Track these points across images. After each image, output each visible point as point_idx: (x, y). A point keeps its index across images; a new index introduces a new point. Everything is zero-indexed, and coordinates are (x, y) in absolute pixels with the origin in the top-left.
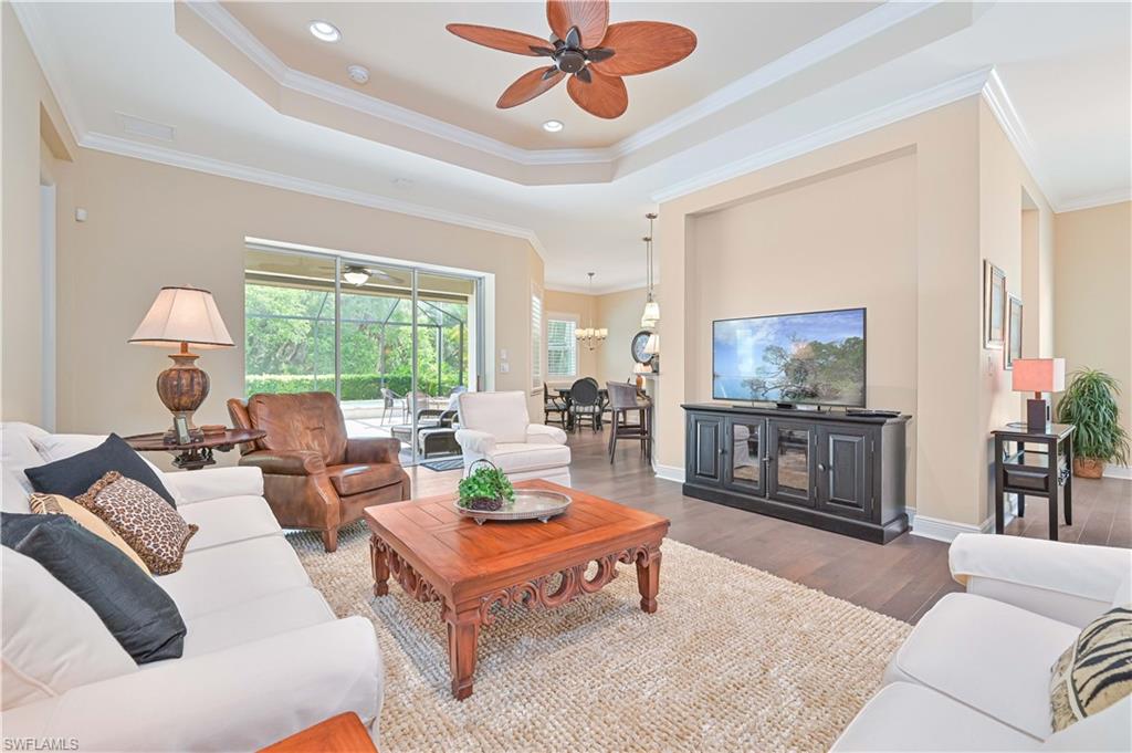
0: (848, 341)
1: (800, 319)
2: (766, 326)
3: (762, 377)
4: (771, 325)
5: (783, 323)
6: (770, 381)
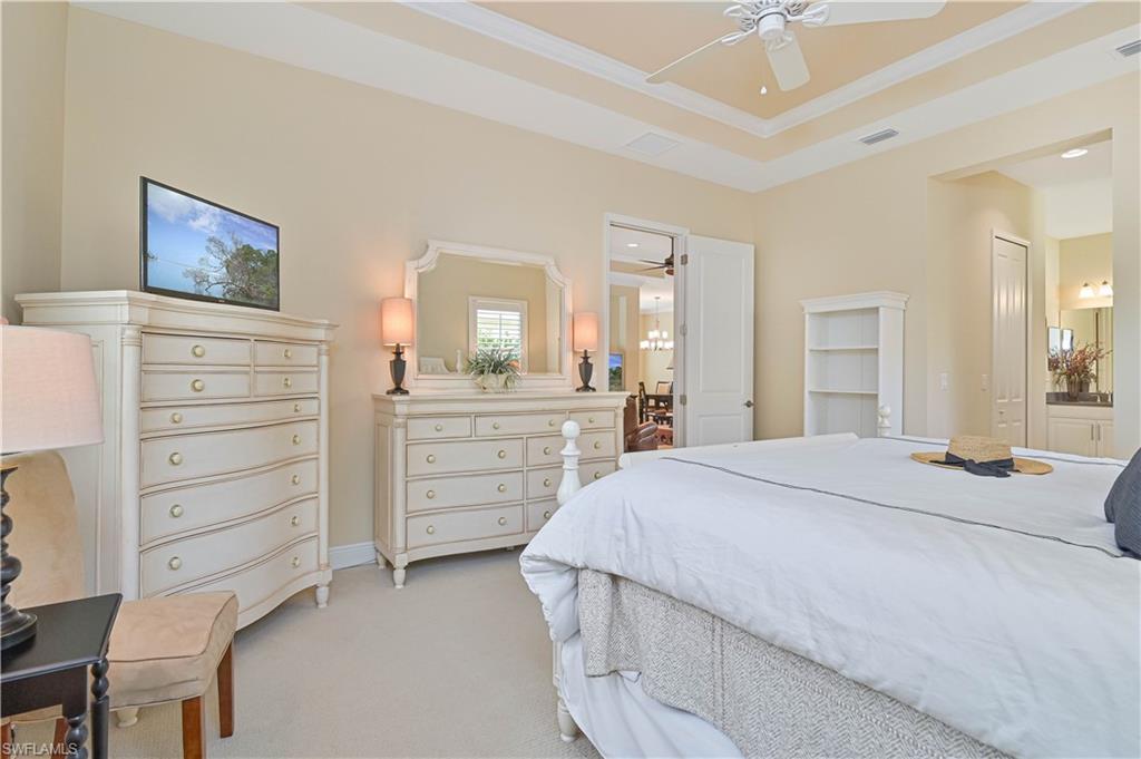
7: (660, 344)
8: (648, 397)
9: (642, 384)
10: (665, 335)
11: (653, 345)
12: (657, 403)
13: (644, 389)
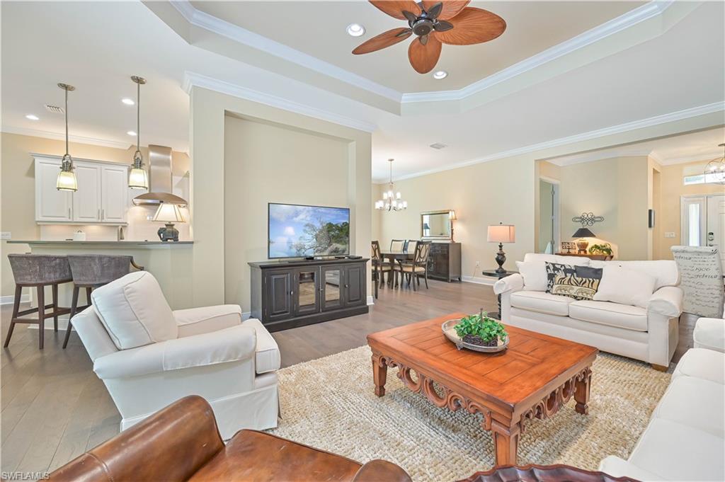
0: (343, 223)
1: (323, 210)
2: (305, 212)
3: (303, 242)
4: (308, 211)
5: (315, 211)
6: (307, 245)
7: (394, 204)
8: (382, 256)
9: (375, 243)
10: (399, 195)
11: (387, 206)
12: (392, 261)
13: (378, 248)
